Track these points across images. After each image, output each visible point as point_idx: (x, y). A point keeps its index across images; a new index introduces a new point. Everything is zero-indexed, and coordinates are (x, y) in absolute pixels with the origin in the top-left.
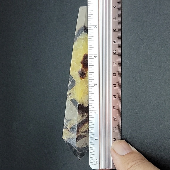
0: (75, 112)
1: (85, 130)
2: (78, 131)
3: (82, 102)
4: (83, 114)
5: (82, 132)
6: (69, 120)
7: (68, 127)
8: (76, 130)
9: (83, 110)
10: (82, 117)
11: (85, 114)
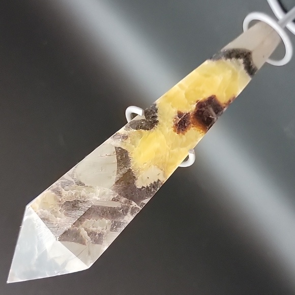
0: (110, 177)
1: (94, 229)
2: (80, 220)
3: (139, 171)
4: (120, 194)
5: (86, 229)
6: (80, 183)
7: (65, 193)
8: (80, 213)
9: (126, 189)
10: (114, 200)
11: (123, 199)
